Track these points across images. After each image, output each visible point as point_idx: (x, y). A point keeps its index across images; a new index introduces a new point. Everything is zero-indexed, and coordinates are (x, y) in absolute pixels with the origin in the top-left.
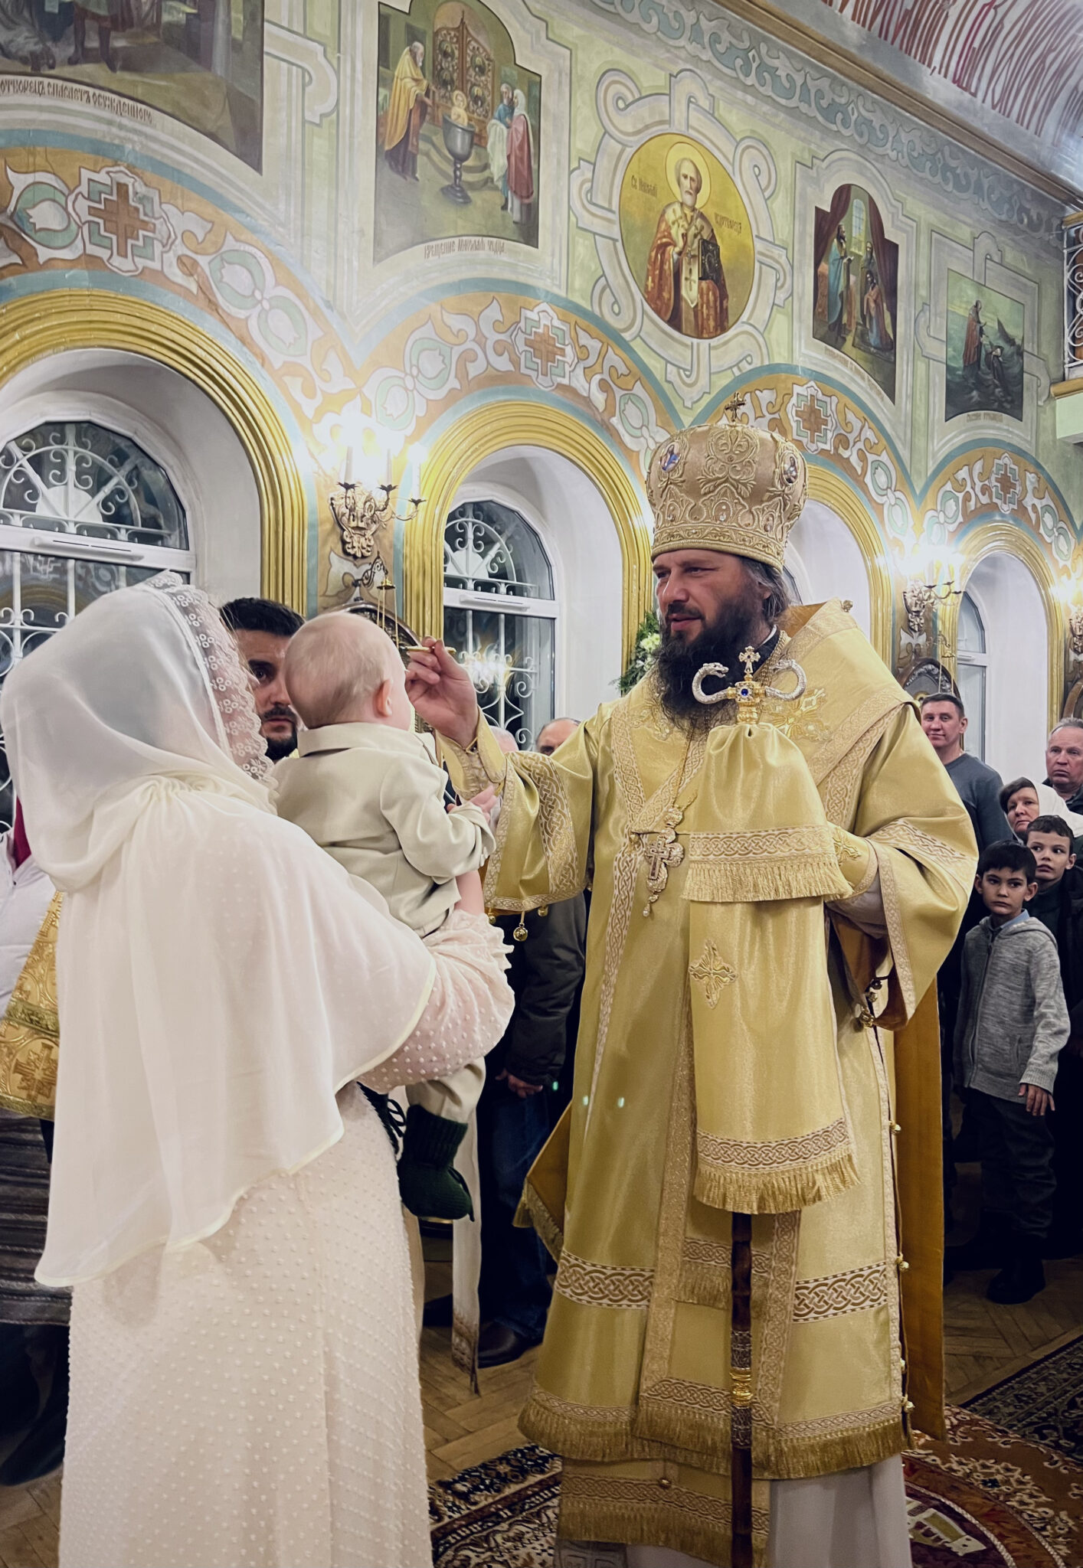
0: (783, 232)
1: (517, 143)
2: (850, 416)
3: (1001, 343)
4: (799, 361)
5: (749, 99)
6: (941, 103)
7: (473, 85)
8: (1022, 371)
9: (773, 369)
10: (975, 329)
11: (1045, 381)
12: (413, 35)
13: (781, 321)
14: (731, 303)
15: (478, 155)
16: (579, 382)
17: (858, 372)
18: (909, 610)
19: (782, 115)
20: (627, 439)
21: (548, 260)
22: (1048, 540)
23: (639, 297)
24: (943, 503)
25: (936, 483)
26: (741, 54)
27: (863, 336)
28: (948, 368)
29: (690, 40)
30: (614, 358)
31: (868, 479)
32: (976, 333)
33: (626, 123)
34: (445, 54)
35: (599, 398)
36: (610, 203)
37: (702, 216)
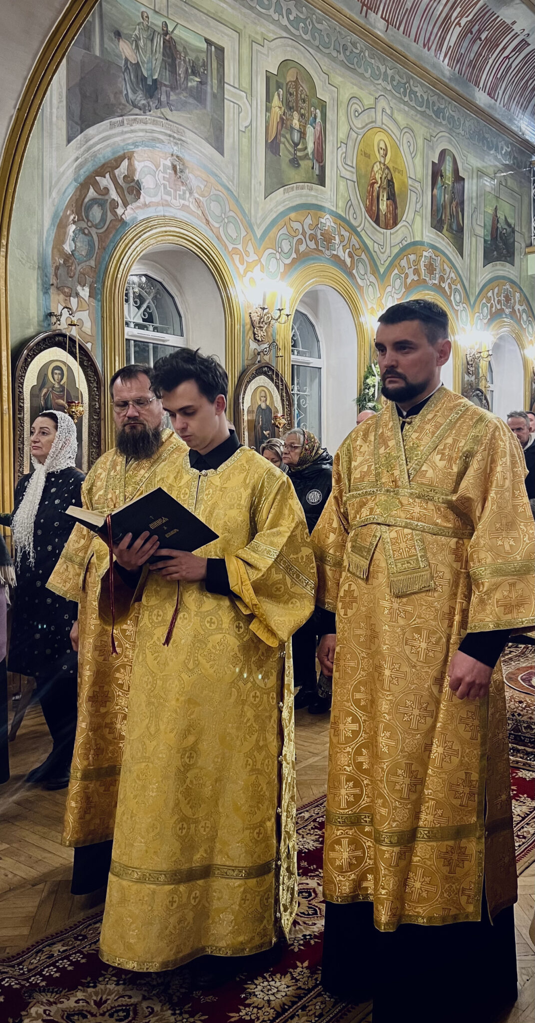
0: (419, 176)
1: (317, 136)
2: (446, 267)
3: (506, 227)
4: (426, 240)
5: (406, 109)
6: (482, 105)
7: (301, 108)
8: (514, 241)
9: (415, 243)
10: (496, 219)
11: (523, 245)
12: (279, 86)
13: (418, 219)
14: (399, 211)
15: (303, 143)
16: (341, 253)
17: (448, 244)
18: (468, 364)
19: (419, 116)
20: (359, 280)
21: (329, 193)
22: (524, 327)
23: (363, 210)
24: (482, 310)
25: (479, 299)
26: (403, 85)
27: (450, 226)
28: (485, 240)
29: (383, 80)
30: (354, 240)
31: (452, 298)
32: (496, 222)
33: (358, 123)
34: (291, 94)
35: (348, 261)
36: (353, 163)
37: (388, 168)
